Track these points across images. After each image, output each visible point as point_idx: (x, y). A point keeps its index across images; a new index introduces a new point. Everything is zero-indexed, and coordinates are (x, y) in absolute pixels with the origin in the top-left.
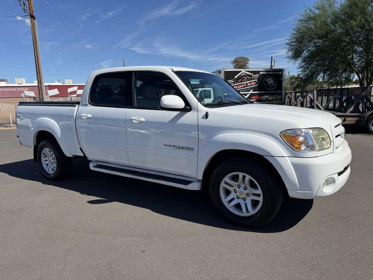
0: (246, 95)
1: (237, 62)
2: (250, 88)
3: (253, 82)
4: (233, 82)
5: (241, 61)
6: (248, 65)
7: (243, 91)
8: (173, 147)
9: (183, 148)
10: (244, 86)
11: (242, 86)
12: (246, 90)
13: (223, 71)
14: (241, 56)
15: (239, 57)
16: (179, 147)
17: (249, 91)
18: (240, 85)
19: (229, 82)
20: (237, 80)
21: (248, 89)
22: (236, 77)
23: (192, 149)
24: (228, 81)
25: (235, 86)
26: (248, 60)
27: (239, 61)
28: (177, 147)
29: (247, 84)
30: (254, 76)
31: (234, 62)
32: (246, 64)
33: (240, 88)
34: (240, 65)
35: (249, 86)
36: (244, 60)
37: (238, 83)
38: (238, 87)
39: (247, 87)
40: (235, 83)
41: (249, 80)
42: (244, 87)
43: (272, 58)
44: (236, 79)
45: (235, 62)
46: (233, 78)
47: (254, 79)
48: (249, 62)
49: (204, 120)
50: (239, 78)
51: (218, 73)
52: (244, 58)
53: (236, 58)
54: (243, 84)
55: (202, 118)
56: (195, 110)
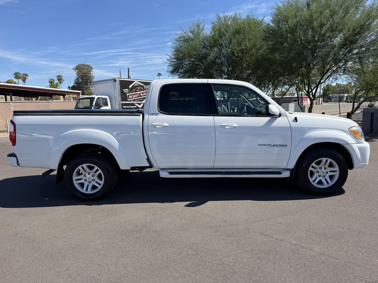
0: (140, 105)
1: (80, 69)
2: (142, 98)
3: (145, 92)
4: (128, 91)
5: (84, 68)
6: (92, 73)
7: (137, 100)
8: (267, 145)
9: (277, 145)
10: (138, 95)
11: (136, 96)
12: (140, 100)
13: (118, 80)
14: (84, 64)
15: (82, 64)
16: (274, 145)
17: (142, 101)
18: (134, 94)
19: (125, 91)
20: (131, 90)
21: (142, 99)
22: (130, 87)
23: (286, 146)
24: (123, 90)
25: (130, 95)
26: (92, 68)
27: (82, 68)
28: (272, 145)
29: (140, 94)
30: (145, 87)
31: (76, 69)
32: (90, 72)
33: (134, 98)
34: (83, 72)
35: (142, 96)
36: (87, 67)
37: (132, 93)
38: (132, 96)
39: (140, 96)
40: (129, 93)
41: (141, 91)
42: (138, 97)
43: (128, 69)
44: (130, 88)
45: (78, 69)
46: (128, 88)
47: (145, 90)
48: (93, 70)
49: (295, 123)
50: (133, 87)
51: (113, 81)
52: (87, 65)
53: (78, 64)
54: (137, 94)
55: (293, 122)
56: (284, 116)
